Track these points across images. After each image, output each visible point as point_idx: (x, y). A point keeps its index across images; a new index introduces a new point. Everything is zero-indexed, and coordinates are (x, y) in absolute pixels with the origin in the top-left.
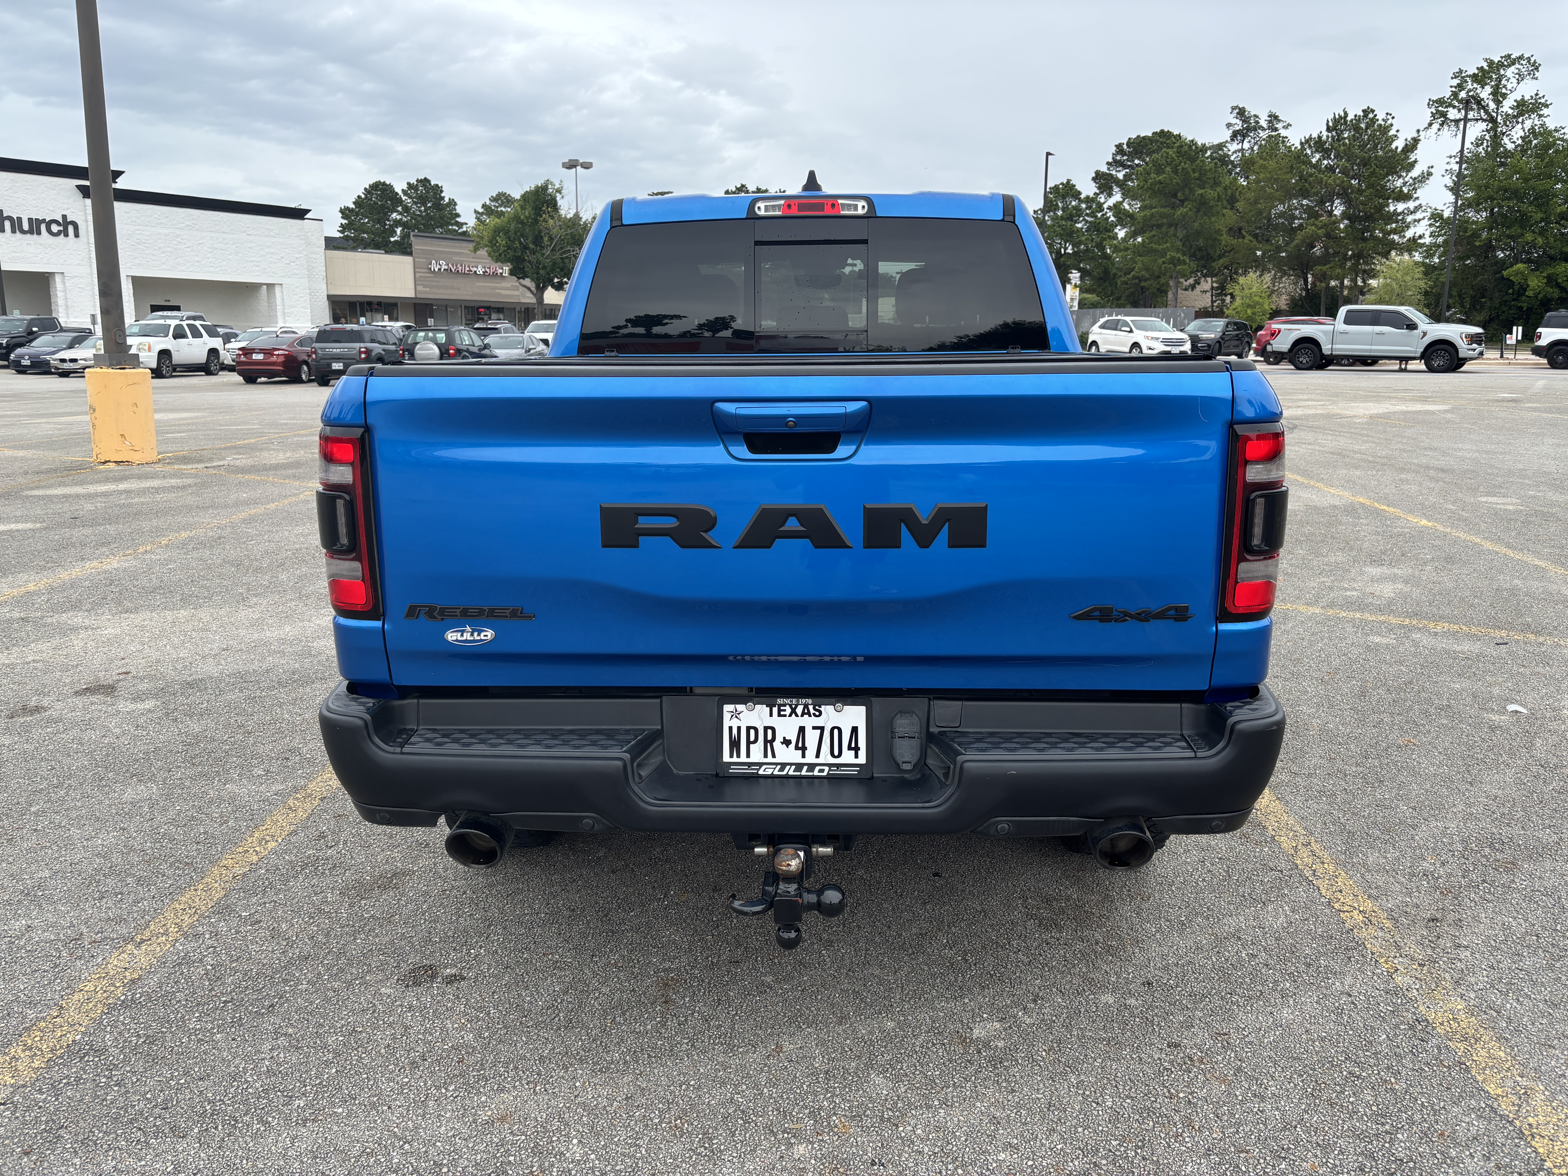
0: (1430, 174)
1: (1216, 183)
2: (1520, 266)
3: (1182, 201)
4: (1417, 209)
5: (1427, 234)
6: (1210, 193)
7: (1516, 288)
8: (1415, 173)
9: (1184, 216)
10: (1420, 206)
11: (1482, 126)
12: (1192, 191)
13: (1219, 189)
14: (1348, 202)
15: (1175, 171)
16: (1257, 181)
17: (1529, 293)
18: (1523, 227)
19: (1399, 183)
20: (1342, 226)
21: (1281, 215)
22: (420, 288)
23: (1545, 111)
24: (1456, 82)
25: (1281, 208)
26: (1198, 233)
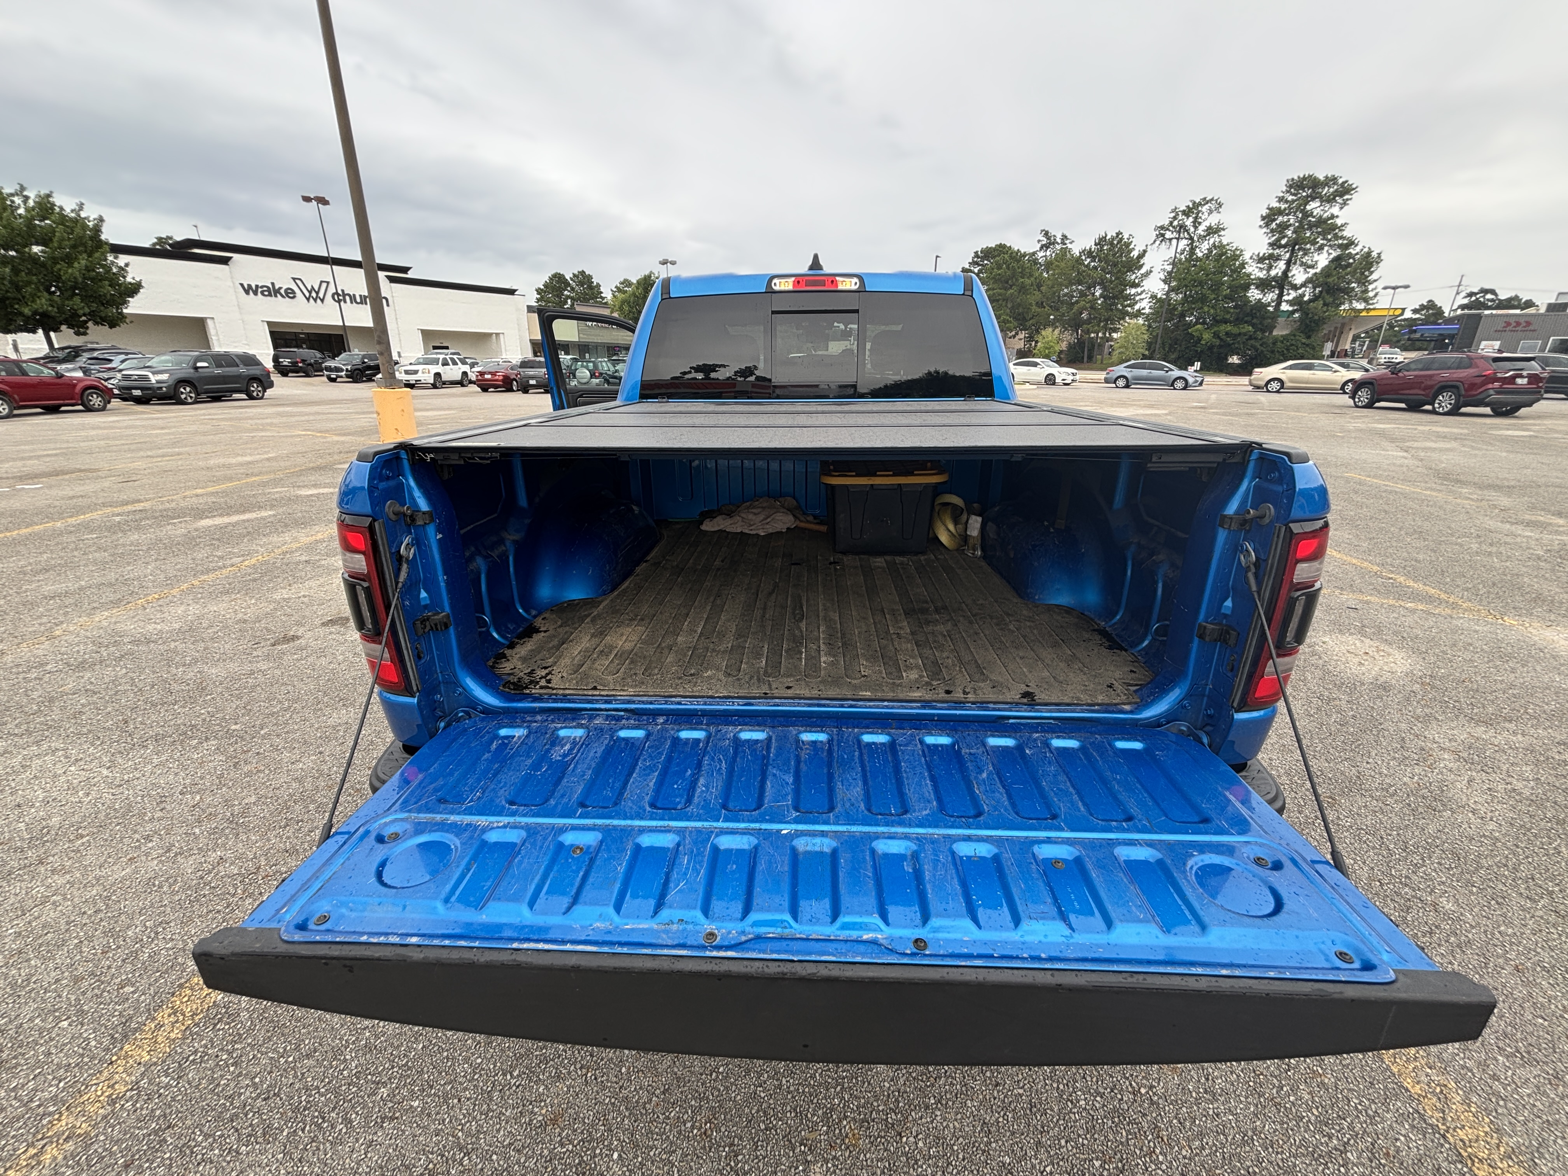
0: (1151, 271)
1: (1031, 276)
2: (1199, 326)
3: (1011, 286)
4: (1142, 292)
5: (1147, 307)
6: (1028, 281)
7: (1196, 339)
8: (1143, 271)
9: (1012, 294)
10: (1144, 291)
11: (1185, 242)
12: (1017, 280)
13: (1032, 279)
14: (1104, 288)
15: (1008, 268)
16: (1053, 275)
17: (1203, 342)
18: (1202, 303)
19: (1133, 277)
20: (1099, 302)
21: (1065, 295)
22: (581, 335)
23: (1222, 233)
24: (1173, 215)
25: (1066, 290)
26: (1019, 305)
